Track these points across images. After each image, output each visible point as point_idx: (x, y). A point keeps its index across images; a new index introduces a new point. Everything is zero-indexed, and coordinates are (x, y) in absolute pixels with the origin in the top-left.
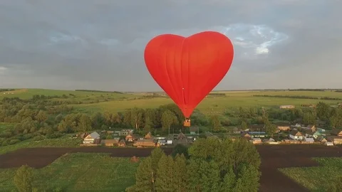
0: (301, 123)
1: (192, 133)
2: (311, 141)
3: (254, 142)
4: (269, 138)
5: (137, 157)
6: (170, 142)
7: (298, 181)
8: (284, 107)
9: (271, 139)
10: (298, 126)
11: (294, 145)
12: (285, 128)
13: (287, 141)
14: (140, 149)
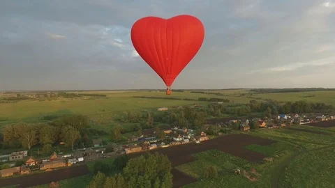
0: (177, 126)
1: (96, 146)
2: (187, 141)
3: (151, 148)
4: (160, 142)
5: (55, 181)
6: (81, 159)
7: (188, 173)
8: (161, 109)
9: (162, 143)
10: (176, 128)
11: (178, 146)
12: (168, 132)
13: (173, 143)
14: (50, 172)
